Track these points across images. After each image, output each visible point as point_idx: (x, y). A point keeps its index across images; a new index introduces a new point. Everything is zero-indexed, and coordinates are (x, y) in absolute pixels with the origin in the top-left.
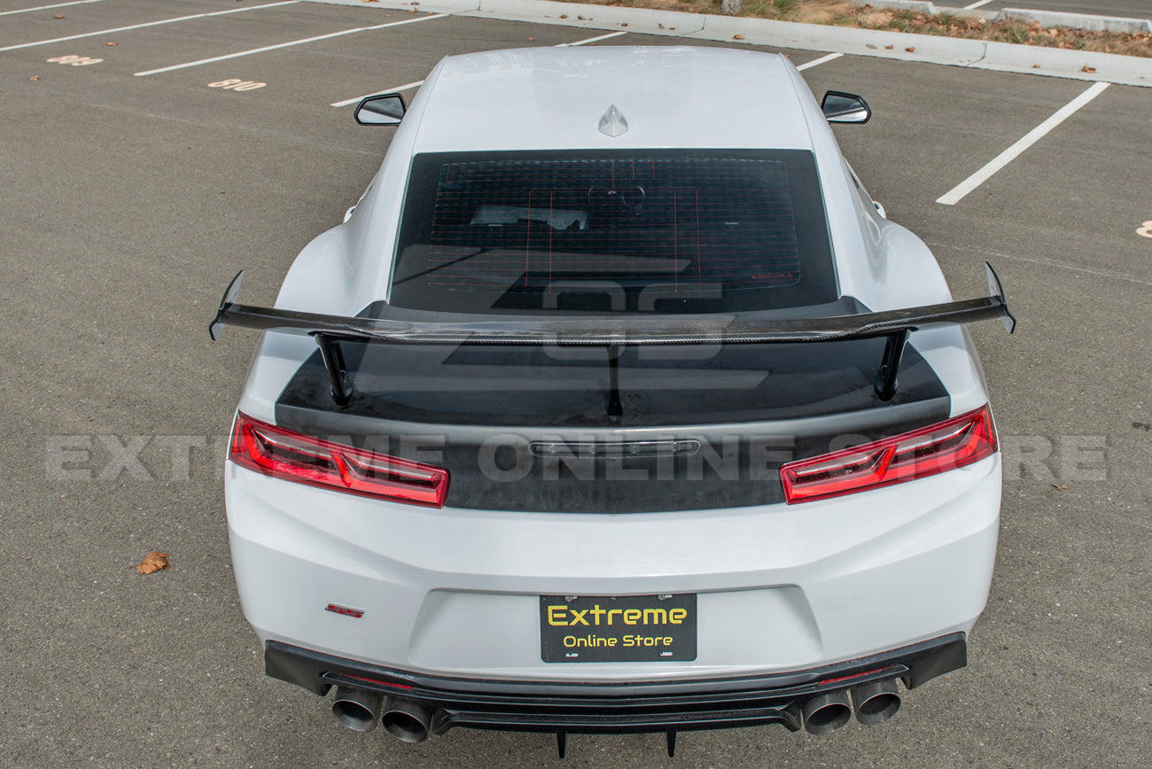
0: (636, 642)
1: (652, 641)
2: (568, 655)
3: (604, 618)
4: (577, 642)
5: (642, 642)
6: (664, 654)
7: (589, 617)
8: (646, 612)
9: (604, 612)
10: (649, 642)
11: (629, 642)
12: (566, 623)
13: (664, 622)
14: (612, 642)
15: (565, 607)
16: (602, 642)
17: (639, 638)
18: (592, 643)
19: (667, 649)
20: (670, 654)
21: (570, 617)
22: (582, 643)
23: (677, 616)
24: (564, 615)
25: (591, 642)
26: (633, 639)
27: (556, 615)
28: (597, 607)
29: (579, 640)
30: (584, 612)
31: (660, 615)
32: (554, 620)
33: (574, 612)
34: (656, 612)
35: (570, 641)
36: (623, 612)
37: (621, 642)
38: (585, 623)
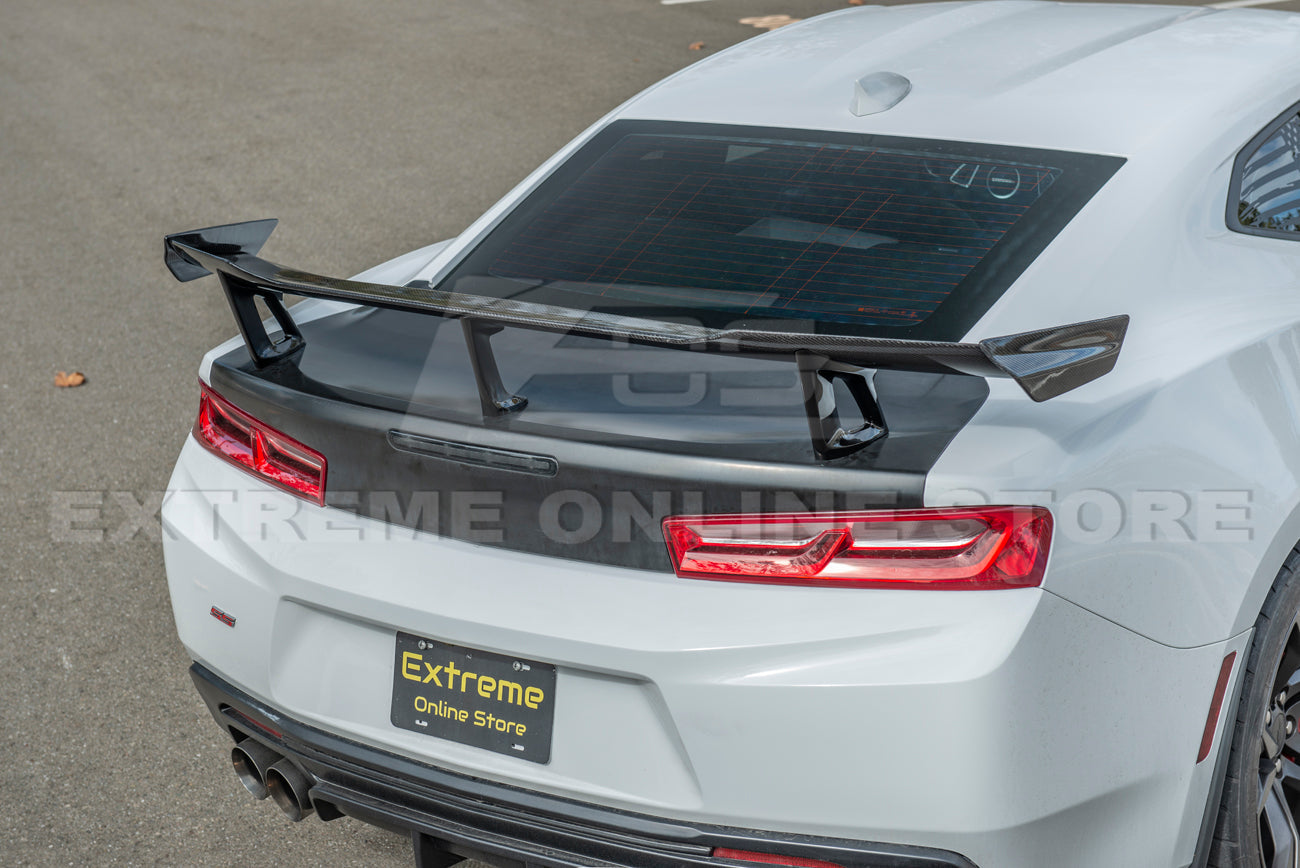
0: (487, 721)
1: (503, 726)
2: (417, 722)
3: (457, 679)
4: (429, 706)
5: (493, 723)
6: (517, 747)
7: (443, 676)
8: (502, 683)
9: (458, 672)
10: (501, 725)
11: (483, 719)
12: (418, 678)
13: (519, 703)
14: (462, 716)
15: (419, 657)
16: (452, 713)
17: (490, 718)
18: (443, 712)
19: (520, 740)
20: (522, 748)
21: (424, 673)
22: (433, 708)
23: (533, 696)
24: (417, 667)
25: (443, 710)
26: (484, 717)
27: (411, 666)
28: (452, 664)
29: (430, 704)
30: (439, 668)
31: (516, 691)
32: (409, 671)
33: (428, 665)
34: (512, 686)
35: (421, 705)
36: (478, 677)
37: (471, 719)
38: (439, 684)
